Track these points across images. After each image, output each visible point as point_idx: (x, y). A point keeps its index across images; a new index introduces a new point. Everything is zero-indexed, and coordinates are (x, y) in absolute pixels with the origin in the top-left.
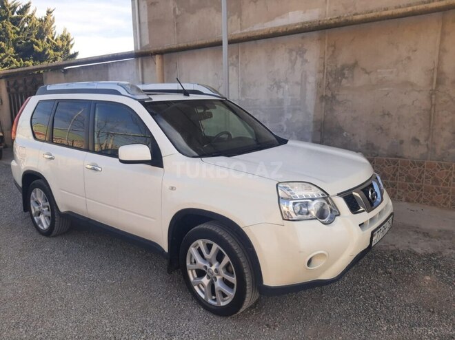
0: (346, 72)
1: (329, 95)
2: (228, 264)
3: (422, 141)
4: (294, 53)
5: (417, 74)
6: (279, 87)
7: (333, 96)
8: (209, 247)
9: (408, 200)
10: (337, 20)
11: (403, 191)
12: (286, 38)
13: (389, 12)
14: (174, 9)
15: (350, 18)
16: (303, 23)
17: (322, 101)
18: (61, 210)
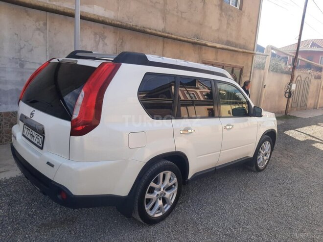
4: (98, 36)
18: (190, 177)
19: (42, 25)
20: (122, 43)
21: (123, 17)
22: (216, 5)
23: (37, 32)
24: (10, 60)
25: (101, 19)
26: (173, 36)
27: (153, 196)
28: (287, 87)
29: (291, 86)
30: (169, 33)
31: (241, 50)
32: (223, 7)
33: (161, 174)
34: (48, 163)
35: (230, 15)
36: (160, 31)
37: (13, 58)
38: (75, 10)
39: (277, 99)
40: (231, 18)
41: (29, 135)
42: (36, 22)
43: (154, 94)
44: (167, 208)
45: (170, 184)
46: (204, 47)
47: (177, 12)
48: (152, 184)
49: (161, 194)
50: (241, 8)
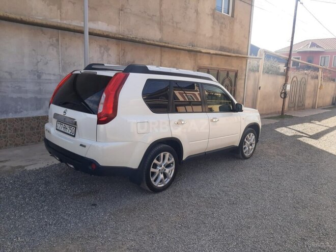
4: (103, 49)
18: (184, 158)
19: (55, 41)
20: (124, 53)
21: (124, 31)
22: (208, 15)
23: (51, 47)
24: (29, 72)
25: (105, 34)
26: (170, 45)
27: (157, 171)
28: (282, 88)
29: (286, 86)
30: (166, 43)
31: (234, 55)
32: (216, 16)
33: (162, 154)
34: (81, 145)
35: (222, 23)
36: (157, 42)
37: (32, 71)
38: (84, 27)
39: (273, 99)
40: (224, 26)
41: (63, 128)
42: (50, 39)
43: (154, 96)
44: (167, 181)
45: (169, 163)
46: (199, 54)
47: (173, 23)
48: (155, 161)
49: (162, 170)
50: (233, 16)
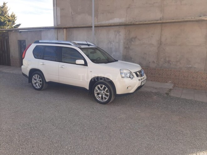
0: (133, 39)
1: (128, 47)
2: (107, 90)
3: (155, 62)
4: (116, 32)
5: (154, 41)
6: (111, 43)
7: (129, 47)
8: (101, 87)
9: (151, 81)
10: (131, 23)
11: (150, 78)
12: (114, 27)
13: (146, 22)
14: (72, 12)
15: (135, 23)
16: (120, 23)
17: (125, 49)
20: (129, 33)
49: (37, 81)
